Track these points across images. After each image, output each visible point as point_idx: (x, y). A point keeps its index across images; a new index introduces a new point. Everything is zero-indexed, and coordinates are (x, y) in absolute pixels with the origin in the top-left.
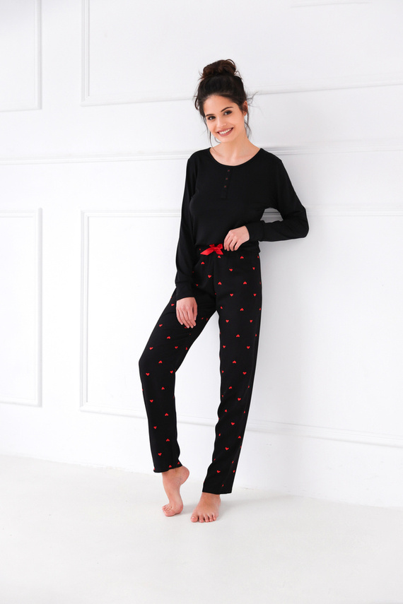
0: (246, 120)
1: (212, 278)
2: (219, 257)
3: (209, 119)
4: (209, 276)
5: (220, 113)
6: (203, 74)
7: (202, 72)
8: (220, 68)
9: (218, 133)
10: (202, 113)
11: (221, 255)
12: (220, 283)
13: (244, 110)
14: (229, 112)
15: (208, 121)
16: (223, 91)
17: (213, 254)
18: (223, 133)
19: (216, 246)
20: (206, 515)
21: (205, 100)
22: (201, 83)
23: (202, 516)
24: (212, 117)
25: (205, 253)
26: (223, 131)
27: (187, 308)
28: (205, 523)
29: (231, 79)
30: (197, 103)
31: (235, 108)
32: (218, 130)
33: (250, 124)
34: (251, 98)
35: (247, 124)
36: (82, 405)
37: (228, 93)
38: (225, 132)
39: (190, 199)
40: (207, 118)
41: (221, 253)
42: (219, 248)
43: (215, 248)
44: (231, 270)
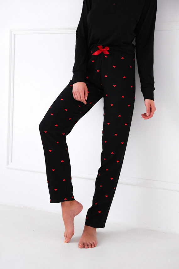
2: (106, 56)
4: (98, 71)
11: (107, 55)
12: (106, 76)
17: (102, 54)
19: (103, 48)
20: (89, 243)
23: (86, 243)
25: (96, 53)
27: (80, 91)
28: (88, 249)
36: (8, 164)
39: (88, 13)
41: (108, 53)
42: (106, 49)
43: (103, 50)
44: (114, 67)
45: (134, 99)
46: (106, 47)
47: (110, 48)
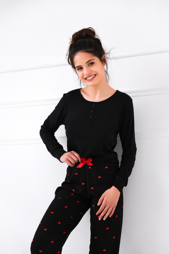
0: (106, 69)
1: (85, 185)
2: (90, 168)
3: (78, 69)
4: (83, 184)
5: (86, 64)
6: (72, 39)
7: (72, 38)
8: (84, 33)
9: (86, 79)
10: (74, 67)
11: (91, 166)
13: (104, 61)
14: (92, 63)
15: (78, 71)
16: (86, 49)
18: (89, 78)
19: (86, 160)
21: (74, 56)
22: (71, 45)
24: (80, 68)
26: (89, 77)
29: (92, 40)
30: (69, 60)
31: (96, 60)
32: (85, 77)
33: (108, 72)
34: (108, 53)
35: (107, 72)
37: (90, 50)
38: (90, 78)
40: (76, 69)
41: (91, 164)
42: (89, 161)
43: (86, 161)
44: (100, 177)
45: (123, 208)
46: (89, 159)
47: (92, 159)
